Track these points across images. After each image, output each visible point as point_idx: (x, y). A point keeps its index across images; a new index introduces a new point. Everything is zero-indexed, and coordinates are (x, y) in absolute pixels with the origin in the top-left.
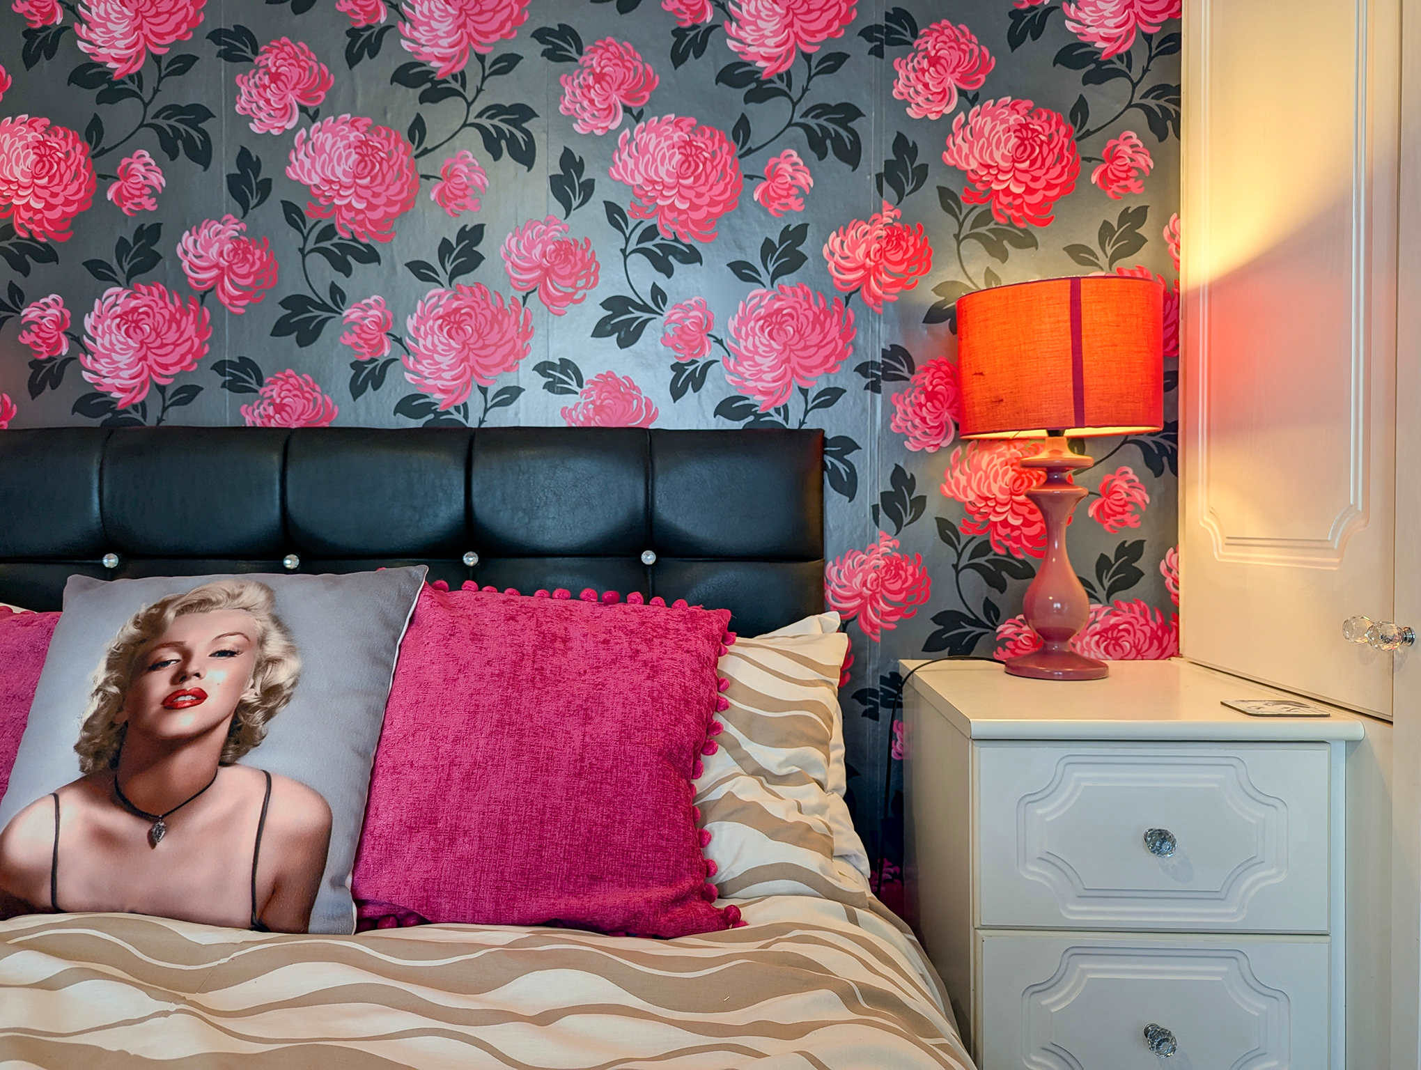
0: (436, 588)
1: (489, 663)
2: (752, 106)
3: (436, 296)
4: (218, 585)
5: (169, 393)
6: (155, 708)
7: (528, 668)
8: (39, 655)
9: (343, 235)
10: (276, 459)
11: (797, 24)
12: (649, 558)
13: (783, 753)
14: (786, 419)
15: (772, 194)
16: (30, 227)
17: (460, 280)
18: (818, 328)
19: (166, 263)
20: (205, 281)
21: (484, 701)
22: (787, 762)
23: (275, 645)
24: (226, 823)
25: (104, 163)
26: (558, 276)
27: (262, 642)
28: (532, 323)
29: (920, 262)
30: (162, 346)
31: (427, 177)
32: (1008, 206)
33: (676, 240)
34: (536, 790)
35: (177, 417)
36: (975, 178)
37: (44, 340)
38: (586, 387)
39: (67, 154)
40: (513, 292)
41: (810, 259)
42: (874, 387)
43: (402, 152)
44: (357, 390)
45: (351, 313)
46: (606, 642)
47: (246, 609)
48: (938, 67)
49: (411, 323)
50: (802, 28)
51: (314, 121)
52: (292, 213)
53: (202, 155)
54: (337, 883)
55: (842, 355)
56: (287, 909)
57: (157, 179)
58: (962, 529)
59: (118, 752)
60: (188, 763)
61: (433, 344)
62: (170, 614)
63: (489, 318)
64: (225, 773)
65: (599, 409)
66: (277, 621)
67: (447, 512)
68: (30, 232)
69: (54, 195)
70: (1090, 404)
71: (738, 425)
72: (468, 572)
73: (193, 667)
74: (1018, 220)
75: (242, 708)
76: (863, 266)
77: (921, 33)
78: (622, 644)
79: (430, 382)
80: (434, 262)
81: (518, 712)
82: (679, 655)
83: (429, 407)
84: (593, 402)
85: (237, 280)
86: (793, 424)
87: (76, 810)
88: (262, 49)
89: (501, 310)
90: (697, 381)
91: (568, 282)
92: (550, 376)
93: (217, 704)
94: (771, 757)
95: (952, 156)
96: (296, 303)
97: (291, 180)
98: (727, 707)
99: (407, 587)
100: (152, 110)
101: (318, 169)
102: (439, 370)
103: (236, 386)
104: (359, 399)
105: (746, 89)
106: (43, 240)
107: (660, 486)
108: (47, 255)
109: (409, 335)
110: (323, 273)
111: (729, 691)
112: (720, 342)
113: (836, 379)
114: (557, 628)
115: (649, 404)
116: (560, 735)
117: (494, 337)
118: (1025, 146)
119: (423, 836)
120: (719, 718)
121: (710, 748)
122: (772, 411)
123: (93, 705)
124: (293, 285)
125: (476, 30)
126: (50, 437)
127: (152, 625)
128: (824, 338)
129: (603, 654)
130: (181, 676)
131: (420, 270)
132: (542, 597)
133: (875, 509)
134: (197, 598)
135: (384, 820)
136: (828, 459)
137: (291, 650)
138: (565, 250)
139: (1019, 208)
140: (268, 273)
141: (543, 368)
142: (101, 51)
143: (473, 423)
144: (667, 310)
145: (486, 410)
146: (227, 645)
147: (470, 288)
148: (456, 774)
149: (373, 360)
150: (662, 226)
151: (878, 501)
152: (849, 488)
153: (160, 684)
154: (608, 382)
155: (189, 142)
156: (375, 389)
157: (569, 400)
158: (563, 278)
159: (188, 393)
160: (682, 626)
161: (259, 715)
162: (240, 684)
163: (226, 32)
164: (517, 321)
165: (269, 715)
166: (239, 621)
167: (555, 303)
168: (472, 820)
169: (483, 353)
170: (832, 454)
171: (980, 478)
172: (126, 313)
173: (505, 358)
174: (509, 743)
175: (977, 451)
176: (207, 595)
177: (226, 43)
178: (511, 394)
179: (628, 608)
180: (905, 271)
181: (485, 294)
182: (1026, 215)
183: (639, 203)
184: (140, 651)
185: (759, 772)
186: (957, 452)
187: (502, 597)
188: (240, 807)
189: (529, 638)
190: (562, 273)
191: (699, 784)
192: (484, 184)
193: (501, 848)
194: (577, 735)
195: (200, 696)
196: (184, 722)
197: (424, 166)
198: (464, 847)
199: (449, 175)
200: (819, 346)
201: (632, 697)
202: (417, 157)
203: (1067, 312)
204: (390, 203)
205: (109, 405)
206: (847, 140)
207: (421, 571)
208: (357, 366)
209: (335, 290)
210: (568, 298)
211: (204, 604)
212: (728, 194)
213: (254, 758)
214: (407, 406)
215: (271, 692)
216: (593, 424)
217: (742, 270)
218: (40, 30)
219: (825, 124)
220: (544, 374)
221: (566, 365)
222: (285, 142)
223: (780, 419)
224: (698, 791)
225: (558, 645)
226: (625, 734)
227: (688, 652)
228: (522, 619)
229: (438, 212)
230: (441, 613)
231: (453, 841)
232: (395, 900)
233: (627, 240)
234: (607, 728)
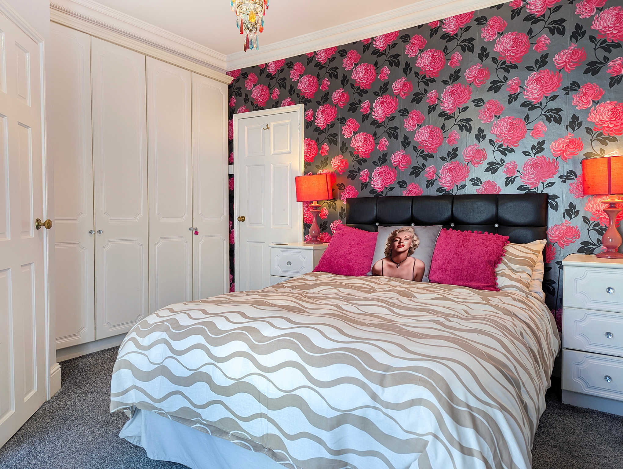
0: (444, 230)
1: (453, 243)
2: (530, 111)
3: (447, 164)
4: (405, 228)
5: (388, 189)
6: (396, 247)
7: (461, 244)
8: (375, 239)
9: (426, 152)
10: (410, 203)
11: (544, 89)
12: (497, 225)
13: (518, 266)
14: (538, 190)
15: (535, 133)
16: (362, 155)
17: (452, 160)
18: (548, 167)
19: (388, 161)
20: (396, 164)
21: (452, 249)
22: (519, 268)
23: (415, 238)
24: (408, 265)
25: (376, 141)
26: (476, 158)
27: (413, 237)
28: (469, 169)
29: (579, 148)
30: (387, 179)
31: (445, 137)
32: (607, 131)
33: (508, 147)
34: (461, 265)
35: (389, 194)
36: (597, 124)
37: (364, 178)
38: (482, 184)
39: (370, 140)
40: (465, 162)
41: (546, 149)
42: (564, 182)
43: (440, 132)
44: (428, 187)
45: (427, 169)
46: (478, 241)
47: (410, 232)
48: (586, 95)
49: (440, 171)
50: (545, 90)
51: (420, 127)
52: (415, 148)
53: (396, 137)
54: (426, 276)
55: (555, 174)
56: (419, 278)
57: (387, 143)
58: (591, 219)
59: (391, 254)
60: (402, 256)
61: (445, 176)
62: (397, 233)
63: (459, 169)
64: (408, 257)
65: (485, 190)
66: (415, 234)
67: (447, 214)
68: (362, 156)
69: (367, 148)
70: (613, 188)
71: (524, 192)
72: (451, 227)
73: (402, 241)
74: (611, 134)
75: (410, 248)
76: (562, 150)
77: (581, 87)
78: (481, 241)
79: (444, 184)
80: (446, 157)
81: (458, 252)
82: (493, 244)
83: (444, 190)
84: (484, 188)
85: (402, 163)
86: (539, 192)
87: (385, 262)
88: (409, 113)
89: (462, 167)
90: (512, 181)
91: (479, 159)
92: (473, 182)
93: (406, 247)
94: (515, 267)
95: (590, 119)
96: (415, 168)
97: (415, 141)
98: (504, 255)
99: (438, 229)
100: (386, 129)
101: (421, 138)
102: (446, 181)
103: (401, 187)
104: (428, 189)
105: (528, 108)
106: (364, 158)
107: (499, 208)
108: (365, 161)
109: (440, 174)
110: (421, 161)
111: (507, 253)
112: (519, 172)
113: (553, 180)
114: (467, 238)
115: (499, 188)
116: (466, 256)
117: (460, 173)
118: (614, 114)
119: (441, 270)
120: (503, 258)
121: (499, 263)
122: (533, 188)
123: (386, 247)
124: (414, 164)
125: (458, 102)
126: (366, 199)
127: (394, 234)
128: (549, 169)
129: (476, 243)
130: (400, 243)
131: (443, 159)
132: (465, 232)
133: (564, 214)
134: (401, 230)
135: (434, 268)
136: (550, 201)
137: (418, 239)
138: (478, 152)
139: (612, 131)
140: (409, 162)
141: (471, 180)
142: (377, 117)
143: (454, 194)
144: (505, 164)
145: (457, 190)
146: (407, 238)
147: (455, 162)
148: (447, 261)
149: (431, 180)
150: (504, 144)
151: (564, 211)
152: (556, 208)
153: (397, 244)
154: (488, 182)
155: (394, 134)
156: (432, 186)
157: (478, 187)
158: (478, 158)
159: (392, 189)
160: (495, 239)
161: (413, 249)
162: (410, 244)
163: (402, 110)
164: (466, 169)
165: (415, 249)
166: (409, 234)
167: (476, 164)
168: (449, 269)
169: (457, 177)
170: (551, 199)
171: (597, 205)
172: (380, 172)
173: (462, 178)
174: (456, 257)
175: (596, 198)
176: (403, 229)
177: (402, 112)
178: (464, 186)
179: (484, 235)
180: (574, 150)
181: (458, 163)
182: (614, 132)
183: (498, 139)
184: (393, 238)
185: (512, 270)
186: (590, 199)
187: (457, 232)
188: (411, 263)
189: (461, 239)
190: (477, 157)
191: (497, 270)
192: (459, 138)
193: (454, 273)
194: (469, 256)
195: (403, 246)
196: (401, 249)
197: (445, 135)
198: (447, 273)
199: (451, 136)
200: (548, 171)
201: (481, 251)
202: (443, 133)
203: (607, 165)
204: (437, 144)
205: (376, 192)
206: (558, 117)
207: (441, 226)
208: (428, 181)
209: (424, 165)
210: (479, 163)
211: (403, 231)
212: (522, 134)
213: (412, 255)
214: (439, 190)
215: (415, 245)
216: (484, 193)
217: (526, 153)
218: (366, 114)
219: (551, 114)
220: (472, 181)
221: (478, 179)
222: (414, 133)
223: (536, 191)
224: (496, 271)
225: (467, 241)
226: (479, 257)
227: (496, 244)
228: (460, 236)
229: (448, 145)
230: (445, 234)
231: (446, 272)
232: (435, 280)
233: (494, 148)
234: (475, 256)
